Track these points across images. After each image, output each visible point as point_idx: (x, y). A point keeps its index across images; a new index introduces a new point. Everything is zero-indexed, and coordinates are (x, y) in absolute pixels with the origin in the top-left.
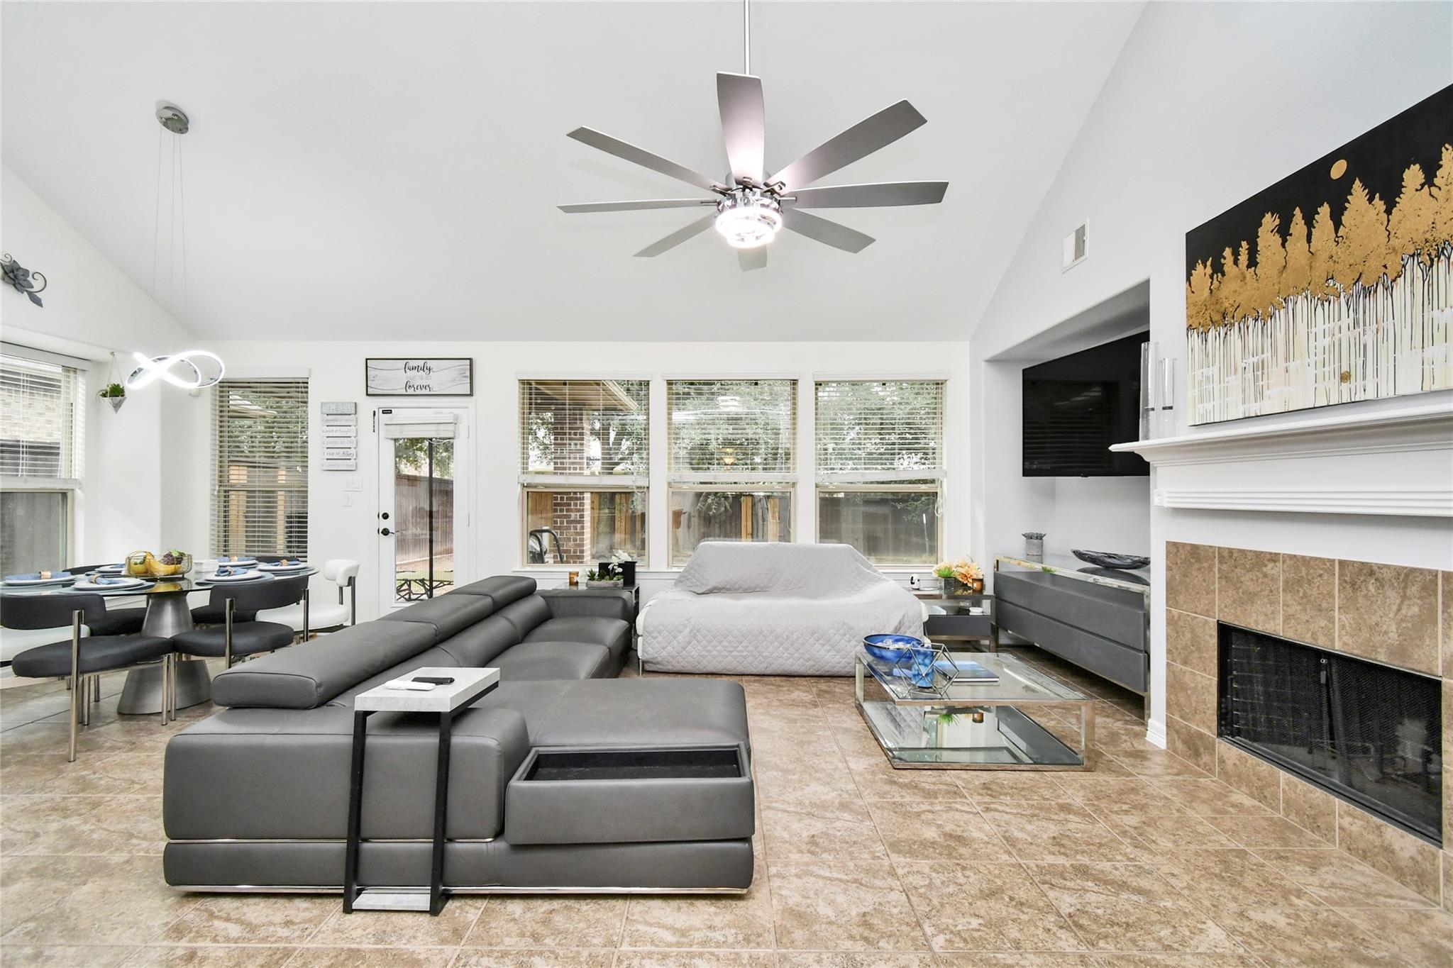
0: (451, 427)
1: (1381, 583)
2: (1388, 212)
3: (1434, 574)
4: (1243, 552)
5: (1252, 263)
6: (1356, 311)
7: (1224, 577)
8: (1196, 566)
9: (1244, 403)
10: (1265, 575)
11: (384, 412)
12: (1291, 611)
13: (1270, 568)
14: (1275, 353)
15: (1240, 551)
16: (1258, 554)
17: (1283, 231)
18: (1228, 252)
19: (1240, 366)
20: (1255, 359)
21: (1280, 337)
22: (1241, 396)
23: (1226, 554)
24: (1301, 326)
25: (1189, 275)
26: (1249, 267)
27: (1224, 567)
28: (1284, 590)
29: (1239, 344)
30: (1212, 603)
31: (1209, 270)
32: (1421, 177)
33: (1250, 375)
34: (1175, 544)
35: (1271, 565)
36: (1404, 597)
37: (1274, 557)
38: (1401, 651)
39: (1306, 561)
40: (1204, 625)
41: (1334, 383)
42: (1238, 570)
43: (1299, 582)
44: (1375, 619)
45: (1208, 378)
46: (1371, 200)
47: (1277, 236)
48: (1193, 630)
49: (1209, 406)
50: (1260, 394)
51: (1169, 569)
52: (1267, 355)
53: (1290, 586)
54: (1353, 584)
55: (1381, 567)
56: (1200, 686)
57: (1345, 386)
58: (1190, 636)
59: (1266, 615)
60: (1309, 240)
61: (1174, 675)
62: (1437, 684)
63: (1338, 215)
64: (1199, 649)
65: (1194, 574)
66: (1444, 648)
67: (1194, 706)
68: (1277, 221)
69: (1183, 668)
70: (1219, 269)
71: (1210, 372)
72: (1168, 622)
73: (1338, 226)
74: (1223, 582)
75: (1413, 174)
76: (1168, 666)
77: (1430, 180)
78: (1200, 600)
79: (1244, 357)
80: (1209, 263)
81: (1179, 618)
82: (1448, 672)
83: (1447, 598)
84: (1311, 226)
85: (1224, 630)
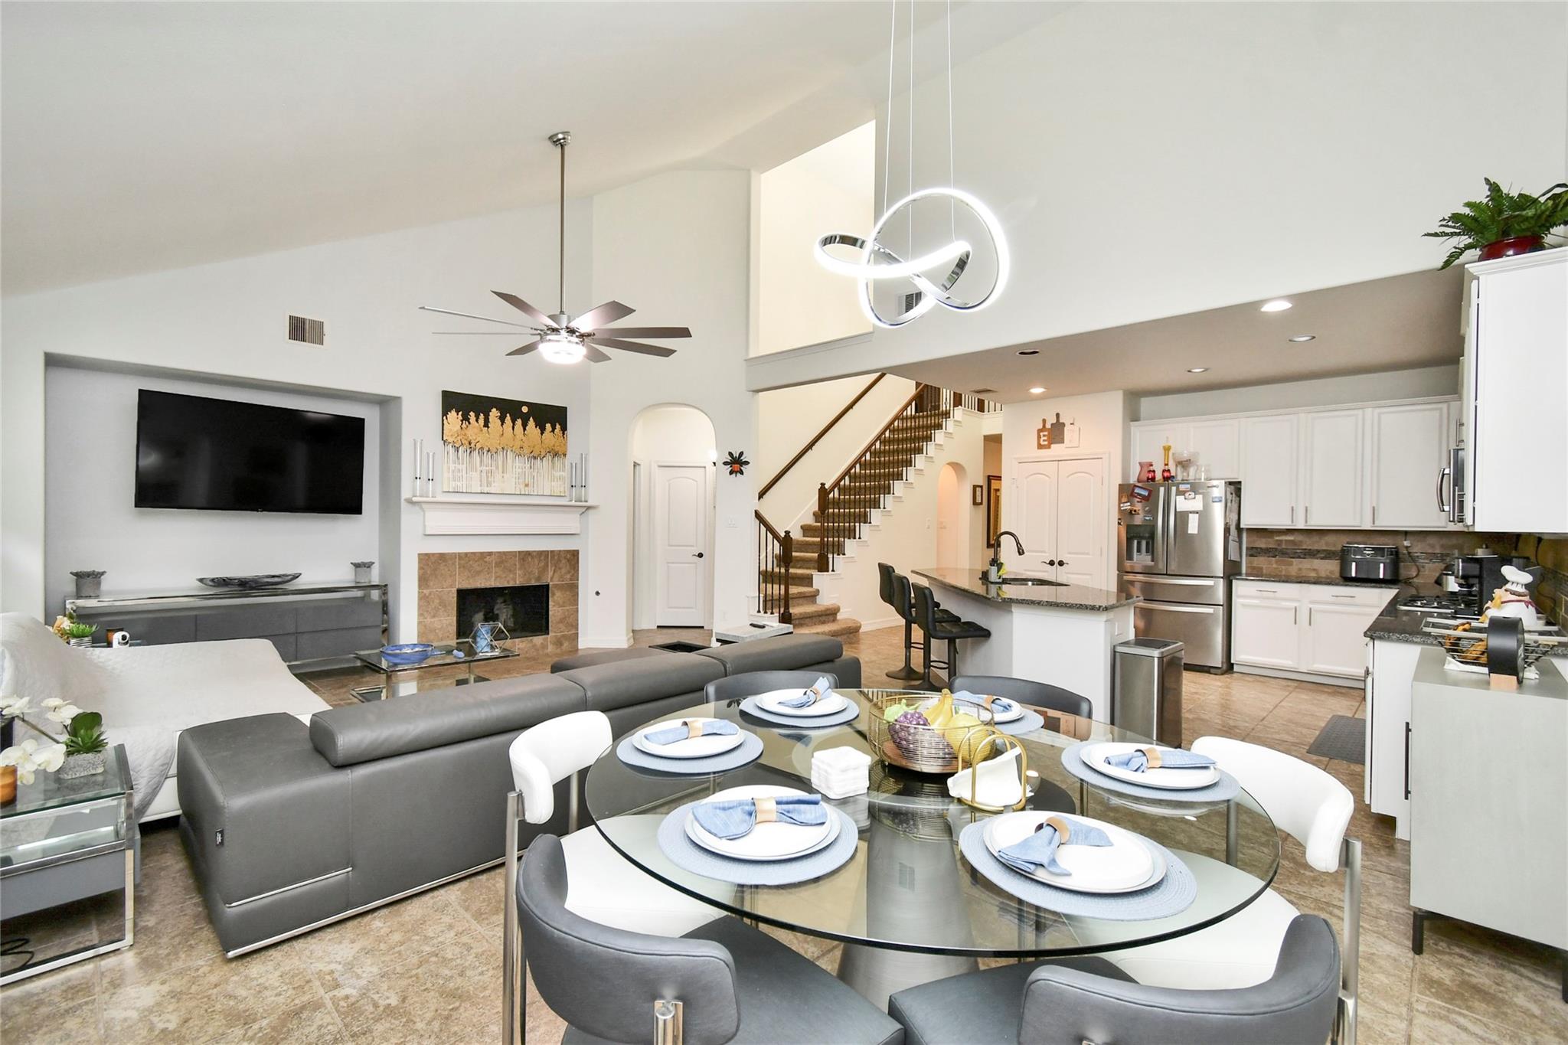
1: (532, 558)
2: (542, 433)
3: (548, 551)
4: (473, 553)
5: (486, 425)
6: (531, 462)
7: (462, 567)
8: (444, 564)
9: (481, 486)
10: (486, 562)
12: (498, 574)
13: (488, 559)
14: (497, 468)
15: (471, 553)
16: (481, 553)
17: (502, 420)
18: (472, 414)
19: (479, 469)
20: (487, 468)
21: (500, 463)
22: (479, 483)
23: (463, 556)
24: (510, 461)
26: (484, 426)
27: (462, 562)
28: (495, 567)
29: (478, 459)
30: (454, 580)
31: (460, 417)
32: (551, 429)
33: (484, 474)
34: (425, 555)
35: (488, 557)
36: (540, 560)
37: (490, 554)
38: (538, 579)
39: (505, 553)
40: (449, 593)
41: (522, 486)
42: (471, 562)
43: (502, 562)
44: (530, 570)
45: (459, 470)
46: (536, 427)
47: (499, 420)
48: (440, 598)
49: (459, 484)
50: (489, 484)
51: (420, 568)
52: (494, 468)
53: (498, 565)
54: (523, 559)
55: (532, 551)
56: (445, 625)
57: (526, 488)
58: (438, 601)
59: (486, 579)
60: (513, 429)
61: (425, 626)
62: (548, 585)
63: (524, 426)
64: (445, 606)
65: (442, 568)
66: (550, 574)
67: (441, 636)
68: (499, 414)
69: (432, 620)
70: (465, 418)
71: (460, 467)
72: (420, 599)
73: (525, 429)
74: (462, 569)
75: (548, 426)
76: (419, 623)
77: (553, 431)
78: (445, 581)
79: (481, 465)
80: (460, 413)
81: (430, 594)
82: (551, 581)
83: (552, 558)
84: (514, 424)
85: (460, 592)
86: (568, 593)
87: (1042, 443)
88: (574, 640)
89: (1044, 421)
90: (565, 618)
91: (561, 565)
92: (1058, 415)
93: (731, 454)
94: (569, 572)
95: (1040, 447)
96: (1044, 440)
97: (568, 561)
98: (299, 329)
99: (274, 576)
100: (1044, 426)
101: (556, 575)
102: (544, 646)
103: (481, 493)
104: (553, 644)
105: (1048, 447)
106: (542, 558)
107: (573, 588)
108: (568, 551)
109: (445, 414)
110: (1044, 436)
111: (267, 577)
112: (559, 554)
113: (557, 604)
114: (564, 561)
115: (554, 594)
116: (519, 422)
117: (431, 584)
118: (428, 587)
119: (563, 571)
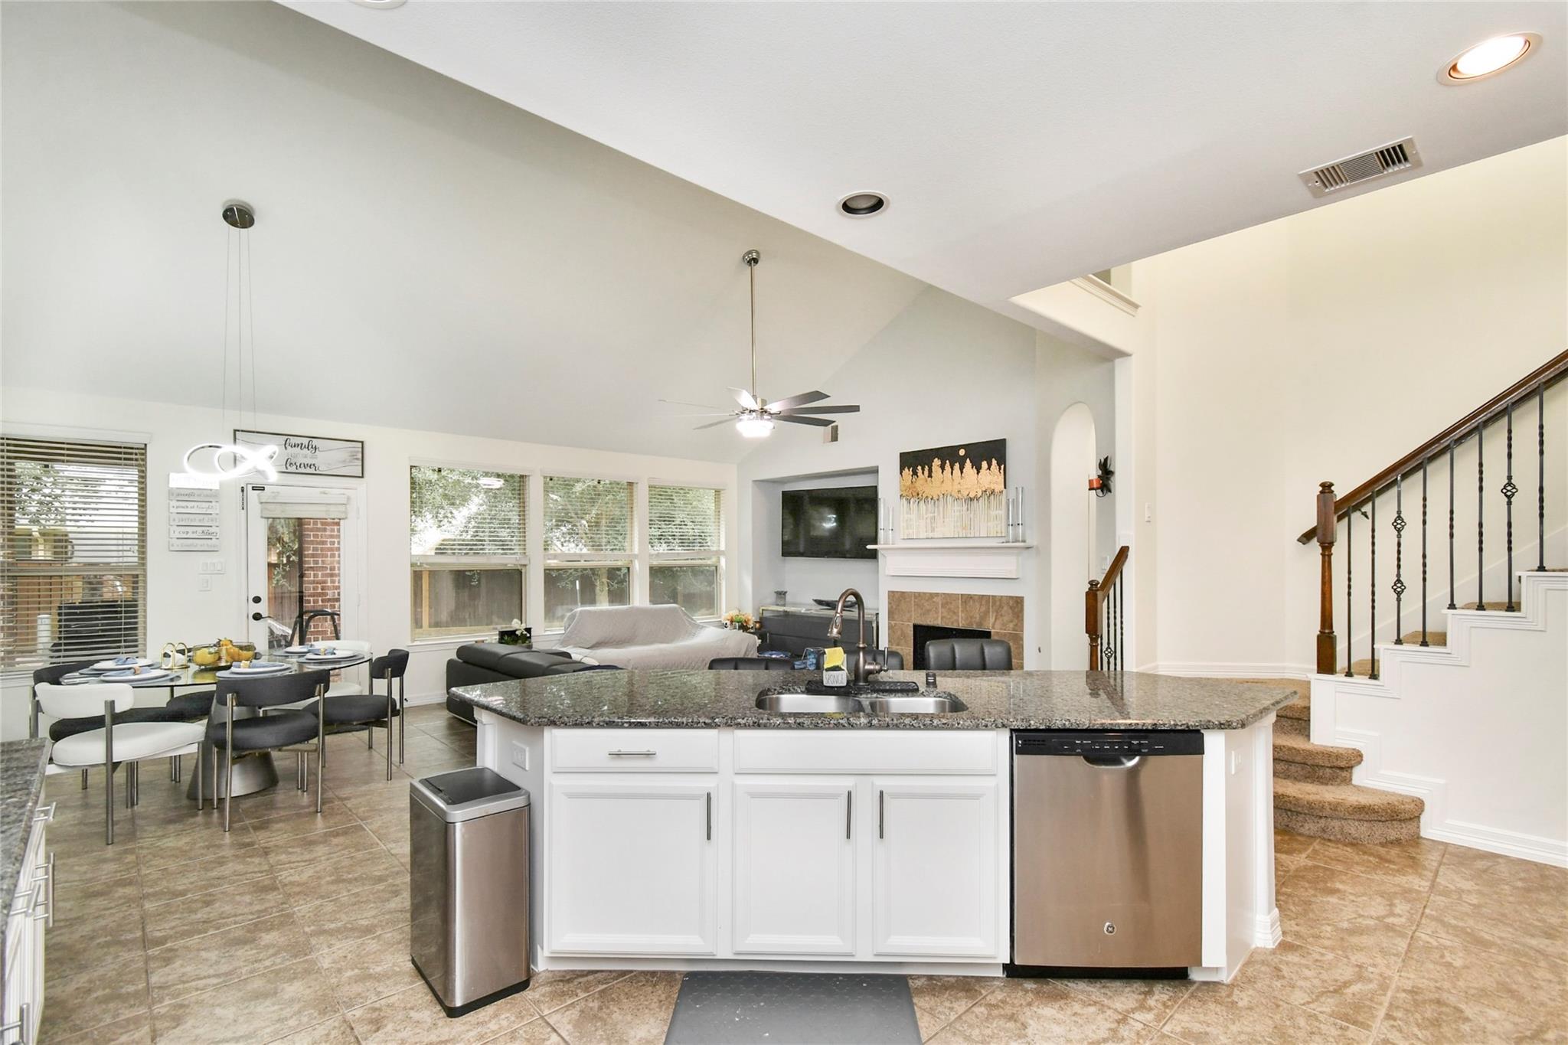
0: (342, 508)
1: (974, 601)
2: (979, 473)
3: (990, 596)
5: (930, 476)
6: (968, 505)
7: (917, 605)
8: (903, 601)
9: (926, 532)
10: (933, 602)
11: (254, 489)
12: (944, 615)
13: (936, 599)
14: (939, 514)
15: (923, 592)
16: (931, 594)
17: (943, 468)
18: (919, 468)
19: (925, 517)
20: (931, 515)
21: (941, 508)
22: (925, 529)
23: (917, 594)
24: (949, 506)
25: (901, 473)
26: (928, 476)
27: (916, 600)
28: (940, 607)
29: (924, 507)
30: (911, 616)
31: (911, 473)
32: (986, 467)
33: (929, 521)
34: (893, 592)
36: (980, 605)
37: (937, 595)
38: (980, 624)
39: (950, 595)
40: (908, 626)
41: (960, 530)
42: (922, 601)
43: (947, 603)
44: (972, 614)
45: (911, 519)
46: (972, 468)
47: (940, 467)
48: (902, 629)
49: (911, 531)
50: (933, 530)
51: (889, 603)
52: (936, 514)
53: (943, 605)
54: (965, 602)
55: (972, 594)
56: (905, 653)
57: (964, 531)
58: (900, 632)
59: (933, 618)
60: (951, 474)
62: (989, 631)
63: (962, 469)
64: (905, 636)
65: (903, 604)
66: (992, 620)
68: (940, 462)
69: (897, 648)
70: (915, 473)
71: (912, 516)
72: (889, 627)
73: (962, 473)
74: (917, 607)
75: (984, 464)
77: (989, 468)
78: (906, 616)
79: (927, 513)
80: (912, 469)
81: (896, 625)
82: (993, 628)
83: (994, 603)
84: (952, 469)
85: (915, 627)
91: (1003, 612)
94: (1012, 621)
97: (1011, 608)
101: (998, 622)
103: (928, 539)
106: (983, 602)
107: (1018, 641)
108: (1011, 597)
112: (1000, 600)
114: (1005, 608)
116: (957, 465)
117: (896, 616)
118: (895, 619)
119: (1006, 619)
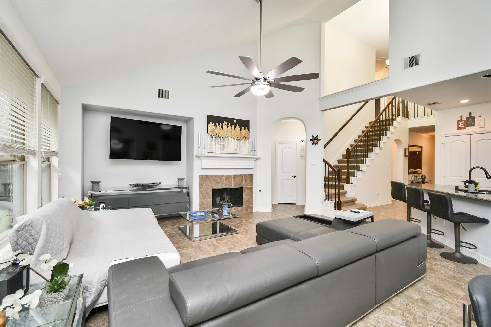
1: (238, 177)
2: (241, 130)
3: (243, 175)
4: (218, 175)
5: (222, 128)
6: (237, 141)
7: (214, 180)
8: (208, 179)
9: (220, 150)
10: (222, 179)
12: (226, 183)
14: (226, 144)
15: (217, 175)
16: (220, 175)
18: (217, 123)
19: (220, 144)
20: (222, 144)
21: (227, 141)
22: (220, 149)
23: (214, 176)
24: (230, 141)
26: (221, 128)
27: (214, 179)
28: (225, 181)
29: (219, 140)
30: (211, 186)
31: (213, 125)
33: (221, 146)
34: (202, 176)
35: (223, 177)
36: (240, 178)
37: (223, 176)
38: (240, 185)
39: (228, 176)
40: (209, 190)
41: (234, 150)
42: (217, 179)
43: (227, 179)
44: (237, 182)
45: (213, 144)
46: (239, 128)
47: (226, 126)
48: (206, 192)
49: (213, 150)
50: (223, 150)
51: (200, 181)
52: (225, 144)
54: (234, 178)
55: (238, 175)
56: (208, 202)
57: (236, 151)
58: (206, 193)
59: (222, 185)
60: (231, 129)
61: (202, 202)
62: (243, 188)
63: (235, 127)
64: (208, 195)
65: (207, 181)
66: (244, 183)
67: (207, 206)
68: (226, 123)
69: (204, 200)
70: (215, 125)
71: (213, 143)
72: (200, 192)
73: (235, 129)
74: (214, 181)
75: (243, 128)
76: (200, 201)
77: (245, 130)
78: (208, 186)
79: (220, 143)
80: (213, 123)
81: (203, 191)
82: (244, 186)
83: (244, 177)
84: (231, 127)
85: (213, 190)
86: (250, 191)
87: (460, 126)
88: (252, 208)
89: (462, 117)
90: (248, 200)
91: (247, 180)
92: (470, 113)
93: (313, 136)
94: (250, 183)
95: (459, 128)
96: (461, 126)
97: (250, 178)
98: (161, 94)
99: (153, 183)
100: (461, 119)
101: (246, 184)
102: (241, 211)
103: (220, 153)
104: (244, 210)
105: (464, 128)
106: (241, 177)
107: (251, 189)
108: (250, 175)
109: (208, 123)
110: (461, 123)
111: (151, 183)
112: (247, 176)
113: (246, 195)
114: (248, 179)
115: (245, 191)
116: (233, 126)
117: (204, 187)
118: (202, 188)
119: (248, 182)
